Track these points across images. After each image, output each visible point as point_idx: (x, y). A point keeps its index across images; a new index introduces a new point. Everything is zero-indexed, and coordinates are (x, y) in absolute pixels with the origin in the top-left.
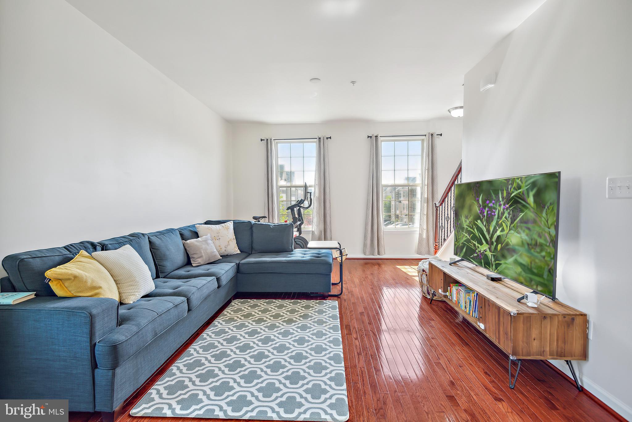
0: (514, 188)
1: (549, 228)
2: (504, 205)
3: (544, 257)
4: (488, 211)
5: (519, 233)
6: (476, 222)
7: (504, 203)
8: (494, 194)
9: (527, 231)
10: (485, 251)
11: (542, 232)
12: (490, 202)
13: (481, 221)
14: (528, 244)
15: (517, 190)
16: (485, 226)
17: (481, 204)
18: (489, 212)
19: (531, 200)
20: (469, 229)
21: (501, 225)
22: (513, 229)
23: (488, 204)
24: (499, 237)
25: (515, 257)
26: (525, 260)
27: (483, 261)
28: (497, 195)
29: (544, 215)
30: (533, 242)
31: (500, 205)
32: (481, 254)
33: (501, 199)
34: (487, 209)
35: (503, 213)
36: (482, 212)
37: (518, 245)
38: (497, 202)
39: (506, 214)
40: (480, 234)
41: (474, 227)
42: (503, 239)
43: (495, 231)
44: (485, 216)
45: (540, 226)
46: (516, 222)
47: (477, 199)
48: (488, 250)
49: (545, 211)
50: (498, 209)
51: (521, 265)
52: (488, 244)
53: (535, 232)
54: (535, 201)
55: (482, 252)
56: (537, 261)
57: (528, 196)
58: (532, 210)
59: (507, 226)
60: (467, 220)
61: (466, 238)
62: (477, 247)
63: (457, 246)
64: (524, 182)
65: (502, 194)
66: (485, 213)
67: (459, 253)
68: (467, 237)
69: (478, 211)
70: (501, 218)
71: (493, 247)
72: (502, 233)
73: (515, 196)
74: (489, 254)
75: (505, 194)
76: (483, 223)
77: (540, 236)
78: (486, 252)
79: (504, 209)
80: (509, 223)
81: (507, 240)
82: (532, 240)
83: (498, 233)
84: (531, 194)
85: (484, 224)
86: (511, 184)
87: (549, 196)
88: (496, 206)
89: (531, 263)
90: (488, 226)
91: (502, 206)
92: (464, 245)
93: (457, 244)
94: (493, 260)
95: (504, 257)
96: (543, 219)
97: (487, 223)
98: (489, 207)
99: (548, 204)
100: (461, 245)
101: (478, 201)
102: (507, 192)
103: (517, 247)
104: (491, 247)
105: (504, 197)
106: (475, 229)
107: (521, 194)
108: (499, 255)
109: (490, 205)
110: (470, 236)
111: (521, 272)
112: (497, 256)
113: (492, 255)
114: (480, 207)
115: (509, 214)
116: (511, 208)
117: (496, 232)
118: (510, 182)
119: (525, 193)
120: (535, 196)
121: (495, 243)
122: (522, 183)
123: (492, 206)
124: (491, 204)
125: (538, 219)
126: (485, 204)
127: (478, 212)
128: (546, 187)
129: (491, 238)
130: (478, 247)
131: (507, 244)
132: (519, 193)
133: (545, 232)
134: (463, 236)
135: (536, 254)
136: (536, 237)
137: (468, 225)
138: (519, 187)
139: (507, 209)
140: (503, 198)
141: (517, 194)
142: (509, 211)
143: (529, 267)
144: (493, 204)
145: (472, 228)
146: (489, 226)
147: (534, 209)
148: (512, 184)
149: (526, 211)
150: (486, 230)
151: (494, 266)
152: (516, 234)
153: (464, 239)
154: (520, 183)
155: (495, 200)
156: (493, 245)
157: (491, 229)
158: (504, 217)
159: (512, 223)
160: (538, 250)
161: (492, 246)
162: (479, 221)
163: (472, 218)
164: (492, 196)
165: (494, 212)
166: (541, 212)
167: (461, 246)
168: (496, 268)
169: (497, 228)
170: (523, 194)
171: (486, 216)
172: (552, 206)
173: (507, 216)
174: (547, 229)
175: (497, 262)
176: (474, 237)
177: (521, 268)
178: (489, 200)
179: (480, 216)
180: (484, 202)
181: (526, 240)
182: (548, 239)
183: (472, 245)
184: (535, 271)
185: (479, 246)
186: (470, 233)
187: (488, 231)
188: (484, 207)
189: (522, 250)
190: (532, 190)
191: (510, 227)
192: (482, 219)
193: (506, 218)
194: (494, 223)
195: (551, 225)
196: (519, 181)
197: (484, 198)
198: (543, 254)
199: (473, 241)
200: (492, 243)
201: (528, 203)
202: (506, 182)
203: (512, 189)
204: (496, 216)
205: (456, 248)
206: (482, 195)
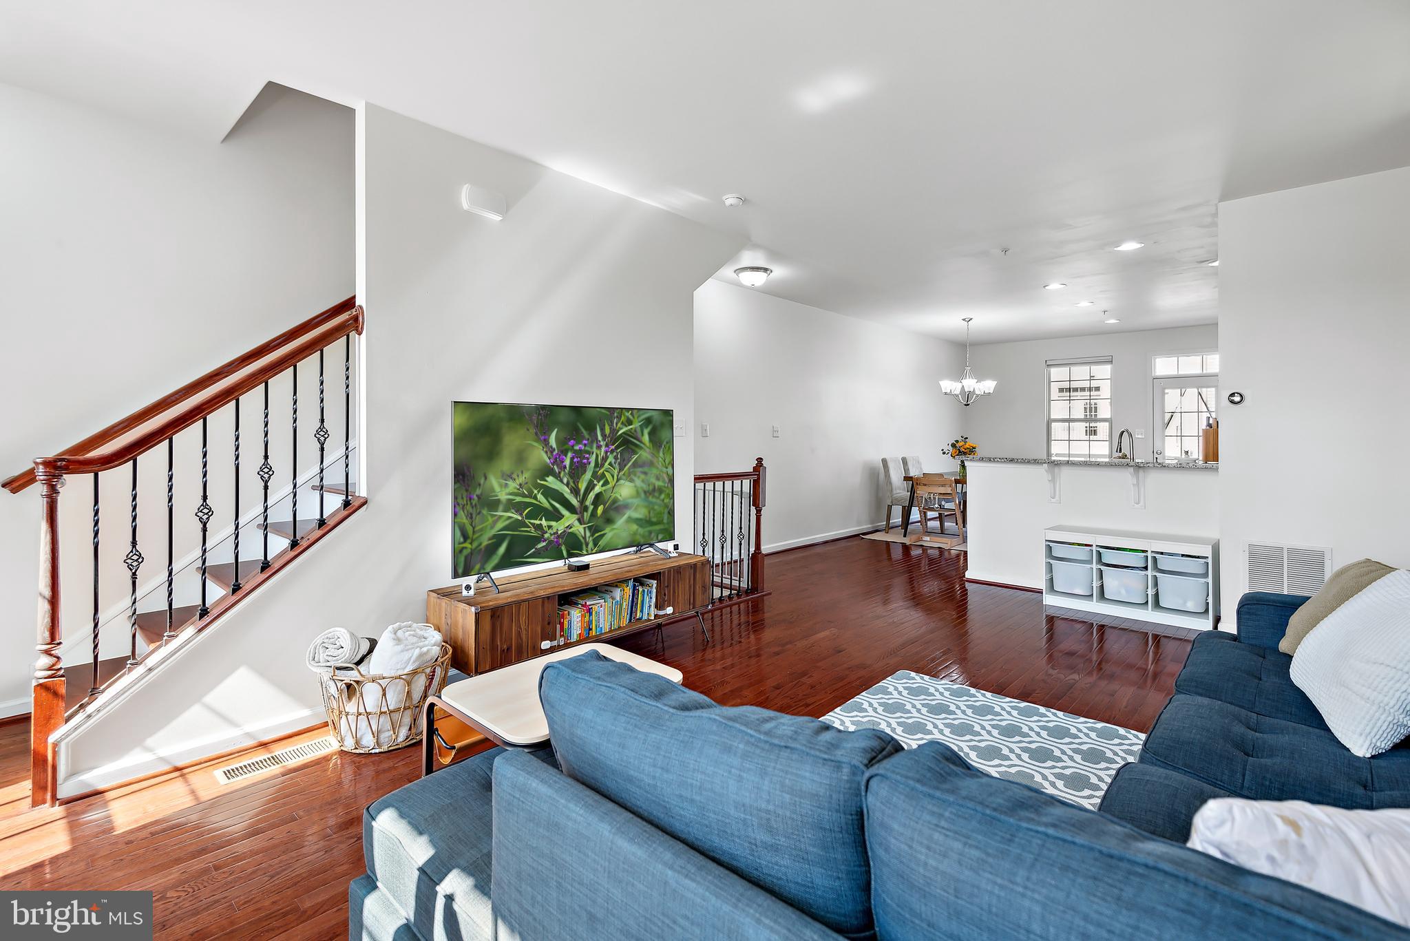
0: (622, 423)
1: (667, 468)
2: (607, 445)
3: (663, 500)
4: (572, 458)
5: (632, 481)
6: (542, 482)
7: (606, 443)
8: (586, 430)
9: (643, 476)
10: (570, 527)
11: (660, 474)
12: (578, 443)
13: (557, 476)
14: (645, 492)
15: (626, 426)
16: (567, 485)
17: (554, 446)
18: (575, 460)
19: (646, 438)
20: (518, 499)
21: (603, 475)
22: (624, 477)
23: (573, 446)
24: (598, 496)
25: (629, 513)
26: (640, 513)
27: (563, 548)
28: (592, 430)
29: (661, 454)
30: (651, 488)
31: (599, 447)
32: (558, 537)
33: (600, 438)
34: (570, 455)
35: (605, 459)
36: (558, 460)
37: (632, 497)
38: (592, 442)
39: (611, 459)
40: (553, 500)
41: (536, 492)
42: (606, 496)
43: (590, 487)
44: (565, 467)
45: (658, 468)
46: (627, 467)
47: (542, 438)
48: (577, 523)
49: (662, 450)
50: (595, 454)
51: (638, 521)
52: (577, 514)
53: (653, 475)
54: (651, 440)
55: (559, 532)
56: (656, 507)
57: (643, 435)
58: (647, 450)
59: (613, 477)
60: (510, 483)
61: (507, 522)
62: (545, 529)
63: (465, 552)
64: (636, 417)
65: (602, 430)
66: (567, 462)
67: (478, 567)
68: (510, 517)
69: (548, 461)
70: (602, 465)
71: (587, 516)
72: (604, 488)
73: (624, 433)
74: (579, 529)
75: (607, 431)
76: (561, 481)
77: (658, 479)
78: (571, 528)
79: (606, 452)
80: (616, 472)
81: (613, 496)
82: (649, 485)
83: (598, 489)
84: (646, 432)
85: (565, 480)
86: (617, 417)
87: (664, 434)
88: (592, 448)
89: (649, 513)
90: (574, 482)
91: (603, 449)
92: (498, 539)
93: (469, 546)
94: (588, 534)
95: (609, 521)
96: (660, 459)
97: (572, 478)
98: (575, 452)
99: (665, 443)
100: (485, 543)
101: (546, 442)
102: (610, 428)
103: (630, 501)
104: (583, 516)
105: (606, 436)
106: (540, 497)
107: (633, 431)
108: (600, 522)
109: (577, 448)
110: (521, 514)
111: (637, 530)
112: (597, 526)
113: (585, 528)
114: (552, 452)
115: (616, 458)
116: (619, 450)
117: (593, 488)
118: (616, 414)
119: (639, 430)
120: (650, 434)
121: (592, 507)
122: (634, 417)
123: (583, 448)
124: (580, 446)
125: (655, 460)
126: (566, 447)
127: (545, 461)
128: (662, 424)
129: (582, 502)
130: (550, 527)
131: (615, 501)
132: (630, 430)
133: (663, 472)
134: (495, 523)
135: (654, 500)
136: (653, 480)
137: (516, 491)
138: (629, 422)
139: (612, 452)
140: (604, 436)
141: (627, 431)
142: (615, 454)
143: (648, 519)
144: (585, 445)
145: (531, 495)
146: (576, 483)
147: (650, 449)
148: (619, 418)
149: (641, 452)
150: (569, 491)
151: (591, 545)
152: (628, 483)
153: (500, 525)
154: (631, 417)
155: (588, 439)
156: (587, 511)
157: (582, 486)
158: (606, 464)
159: (621, 470)
160: (656, 494)
161: (585, 513)
162: (550, 479)
163: (527, 475)
164: (582, 433)
165: (588, 459)
166: (659, 452)
167: (487, 546)
168: (595, 545)
169: (595, 482)
170: (635, 431)
171: (568, 467)
172: (668, 445)
173: (613, 461)
174: (664, 470)
175: (597, 535)
176: (538, 511)
177: (638, 525)
178: (574, 439)
179: (553, 469)
180: (561, 441)
181: (642, 488)
182: (667, 480)
183: (528, 529)
184: (654, 520)
185: (553, 523)
186: (519, 508)
187: (575, 491)
188: (565, 452)
189: (636, 501)
190: (647, 428)
191: (618, 476)
192: (559, 473)
193: (610, 464)
194: (588, 475)
195: (669, 464)
196: (628, 414)
197: (563, 435)
198: (663, 496)
199: (532, 521)
200: (586, 509)
201: (641, 442)
202: (608, 413)
203: (619, 425)
204: (593, 464)
205: (462, 559)
206: (556, 430)
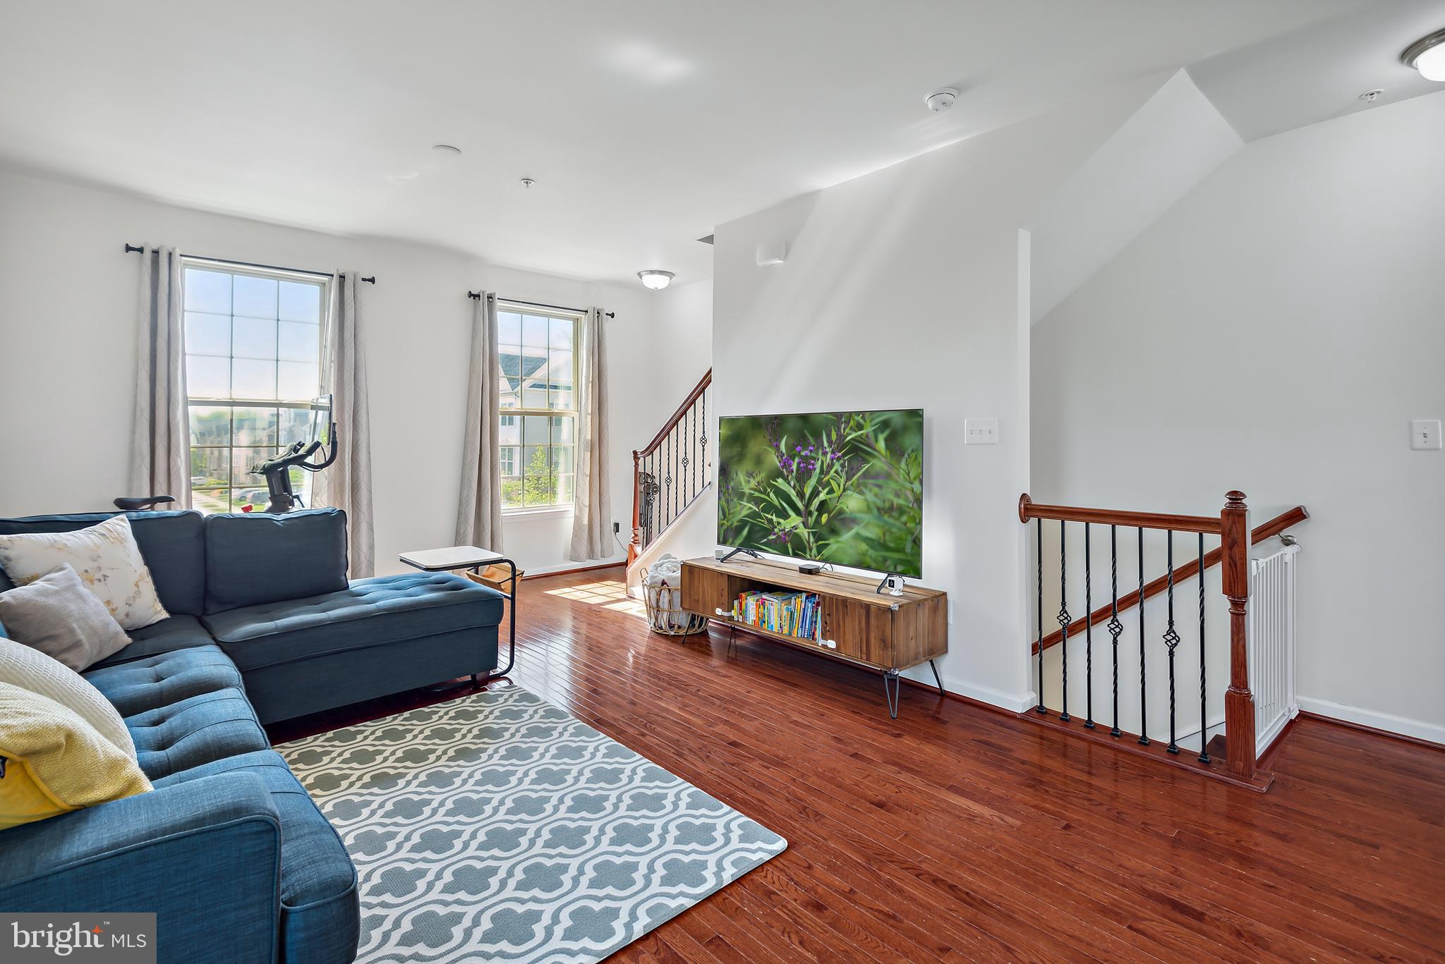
0: (851, 428)
1: (912, 483)
2: (833, 452)
3: (905, 524)
4: (799, 463)
5: (861, 493)
6: (774, 483)
7: (833, 450)
8: (812, 436)
9: (876, 490)
10: (795, 527)
11: (900, 490)
12: (805, 449)
13: (786, 479)
14: (879, 509)
15: (856, 432)
16: (794, 488)
17: (784, 451)
18: (802, 465)
19: (881, 445)
20: (757, 494)
21: (828, 483)
22: (851, 488)
23: (800, 452)
24: (823, 503)
25: (856, 529)
26: (873, 532)
27: (789, 545)
28: (818, 437)
29: (903, 465)
30: (887, 505)
31: (825, 454)
32: (785, 534)
33: (826, 444)
34: (797, 460)
35: (830, 466)
36: (787, 464)
37: (861, 512)
38: (818, 448)
39: (837, 466)
40: (783, 500)
41: (769, 490)
42: (831, 505)
43: (815, 493)
44: (792, 471)
45: (897, 482)
46: (856, 477)
47: (775, 444)
48: (801, 526)
49: (904, 460)
50: (820, 460)
51: (867, 540)
52: (802, 517)
53: (890, 490)
54: (887, 447)
55: (786, 530)
56: (894, 530)
57: (877, 440)
58: (883, 459)
59: (839, 486)
60: (751, 480)
61: (749, 511)
62: (776, 524)
63: (725, 527)
64: (868, 421)
65: (829, 436)
66: (794, 467)
67: (730, 540)
68: (751, 508)
69: (779, 464)
70: (828, 473)
71: (811, 520)
72: (829, 496)
73: (852, 439)
74: (803, 532)
75: (834, 437)
76: (789, 483)
77: (897, 495)
78: (796, 529)
79: (832, 459)
80: (842, 481)
81: (839, 506)
82: (884, 502)
83: (822, 496)
84: (881, 438)
85: (792, 484)
86: (845, 422)
87: (909, 441)
88: (817, 454)
89: (884, 534)
90: (800, 486)
91: (829, 456)
92: (743, 524)
93: (726, 523)
94: (812, 540)
95: (834, 532)
96: (902, 471)
97: (798, 482)
98: (801, 457)
99: (909, 451)
100: (735, 524)
101: (777, 447)
102: (837, 435)
103: (858, 515)
104: (807, 520)
105: (832, 442)
106: (772, 495)
107: (864, 437)
108: (825, 531)
109: (803, 453)
110: (758, 507)
111: (867, 550)
112: (820, 534)
113: (809, 532)
114: (782, 457)
115: (843, 466)
116: (846, 458)
117: (818, 495)
118: (843, 419)
119: (871, 435)
120: (886, 440)
121: (816, 513)
122: (865, 421)
123: (809, 454)
124: (806, 452)
125: (894, 472)
126: (794, 452)
127: (777, 465)
128: (905, 428)
129: (808, 505)
130: (779, 523)
131: (841, 512)
132: (860, 436)
133: (906, 489)
134: (742, 509)
135: (891, 521)
136: (891, 496)
137: (755, 487)
138: (860, 427)
139: (839, 459)
140: (830, 442)
141: (856, 436)
142: (842, 461)
143: (882, 541)
144: (811, 451)
145: (765, 492)
146: (802, 487)
147: (886, 457)
148: (847, 422)
149: (873, 461)
150: (795, 494)
151: (814, 551)
152: (856, 495)
153: (745, 512)
154: (861, 421)
155: (814, 446)
156: (811, 517)
157: (808, 491)
158: (832, 472)
159: (848, 479)
160: (895, 514)
161: (810, 518)
162: (780, 480)
163: (763, 475)
164: (808, 439)
165: (813, 465)
166: (899, 462)
167: (736, 526)
168: (819, 553)
169: (820, 489)
170: (867, 436)
171: (794, 471)
172: (914, 454)
173: (840, 469)
174: (908, 485)
175: (820, 542)
176: (770, 507)
177: (868, 545)
178: (801, 445)
179: (782, 472)
180: (790, 448)
181: (874, 503)
182: (911, 498)
183: (763, 521)
184: (892, 545)
185: (781, 521)
186: (757, 501)
187: (801, 495)
188: (792, 457)
189: (866, 518)
190: (882, 432)
191: (844, 485)
192: (788, 476)
193: (836, 472)
194: (813, 481)
195: (915, 478)
196: (859, 418)
197: (791, 442)
198: (904, 518)
199: (766, 515)
200: (810, 514)
201: (875, 450)
202: (835, 418)
203: (847, 430)
204: (818, 471)
205: (722, 532)
206: (786, 437)
